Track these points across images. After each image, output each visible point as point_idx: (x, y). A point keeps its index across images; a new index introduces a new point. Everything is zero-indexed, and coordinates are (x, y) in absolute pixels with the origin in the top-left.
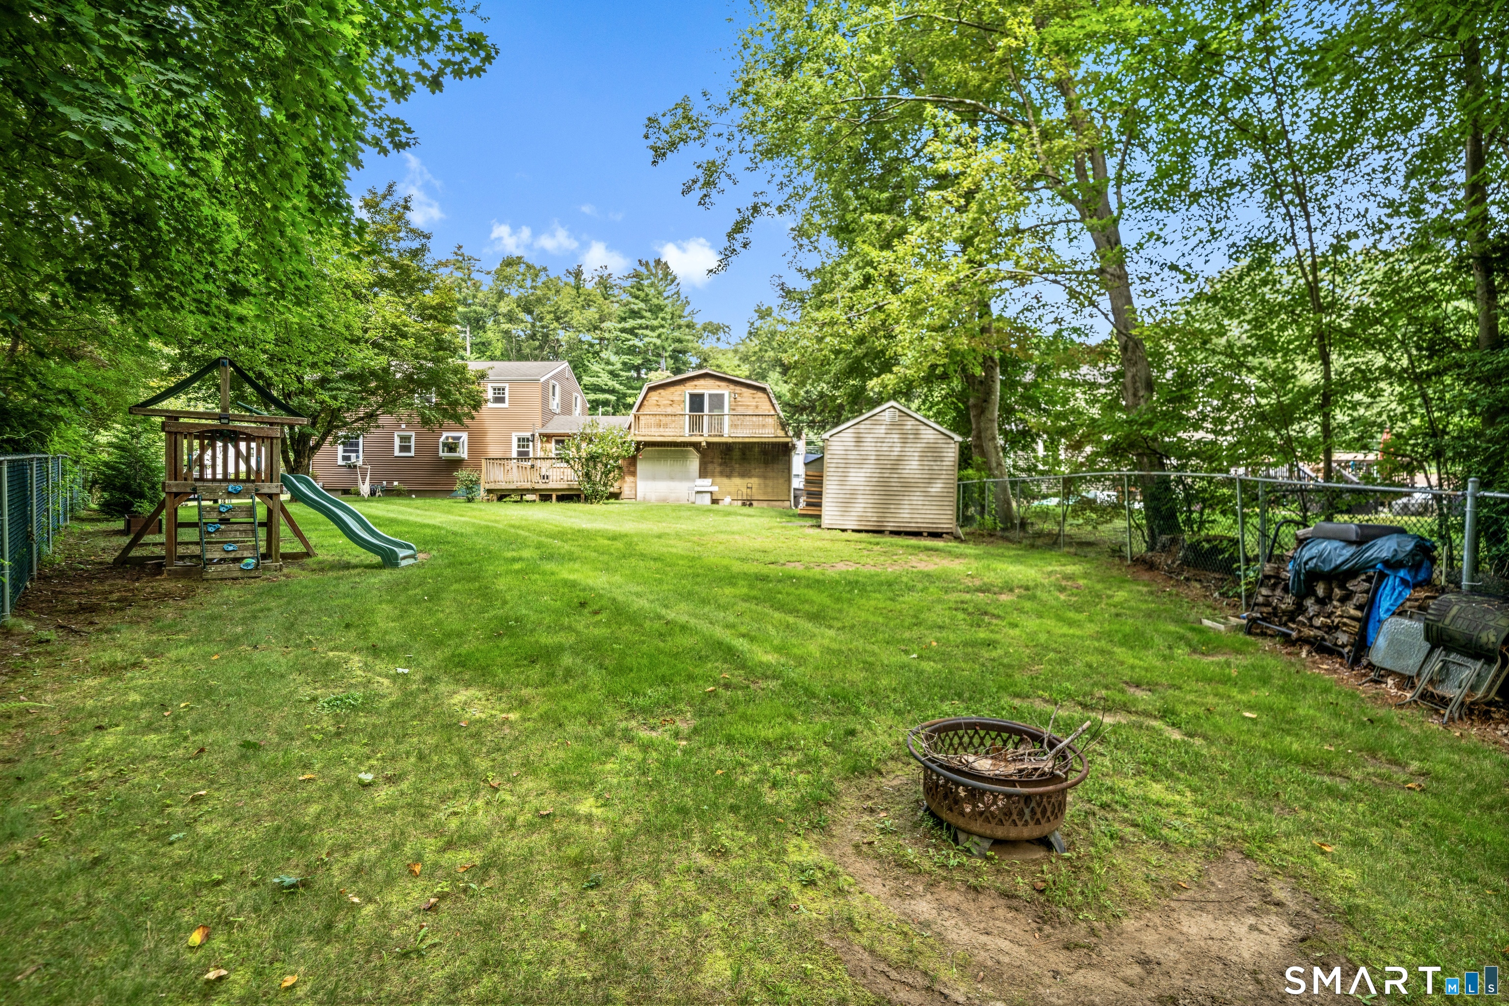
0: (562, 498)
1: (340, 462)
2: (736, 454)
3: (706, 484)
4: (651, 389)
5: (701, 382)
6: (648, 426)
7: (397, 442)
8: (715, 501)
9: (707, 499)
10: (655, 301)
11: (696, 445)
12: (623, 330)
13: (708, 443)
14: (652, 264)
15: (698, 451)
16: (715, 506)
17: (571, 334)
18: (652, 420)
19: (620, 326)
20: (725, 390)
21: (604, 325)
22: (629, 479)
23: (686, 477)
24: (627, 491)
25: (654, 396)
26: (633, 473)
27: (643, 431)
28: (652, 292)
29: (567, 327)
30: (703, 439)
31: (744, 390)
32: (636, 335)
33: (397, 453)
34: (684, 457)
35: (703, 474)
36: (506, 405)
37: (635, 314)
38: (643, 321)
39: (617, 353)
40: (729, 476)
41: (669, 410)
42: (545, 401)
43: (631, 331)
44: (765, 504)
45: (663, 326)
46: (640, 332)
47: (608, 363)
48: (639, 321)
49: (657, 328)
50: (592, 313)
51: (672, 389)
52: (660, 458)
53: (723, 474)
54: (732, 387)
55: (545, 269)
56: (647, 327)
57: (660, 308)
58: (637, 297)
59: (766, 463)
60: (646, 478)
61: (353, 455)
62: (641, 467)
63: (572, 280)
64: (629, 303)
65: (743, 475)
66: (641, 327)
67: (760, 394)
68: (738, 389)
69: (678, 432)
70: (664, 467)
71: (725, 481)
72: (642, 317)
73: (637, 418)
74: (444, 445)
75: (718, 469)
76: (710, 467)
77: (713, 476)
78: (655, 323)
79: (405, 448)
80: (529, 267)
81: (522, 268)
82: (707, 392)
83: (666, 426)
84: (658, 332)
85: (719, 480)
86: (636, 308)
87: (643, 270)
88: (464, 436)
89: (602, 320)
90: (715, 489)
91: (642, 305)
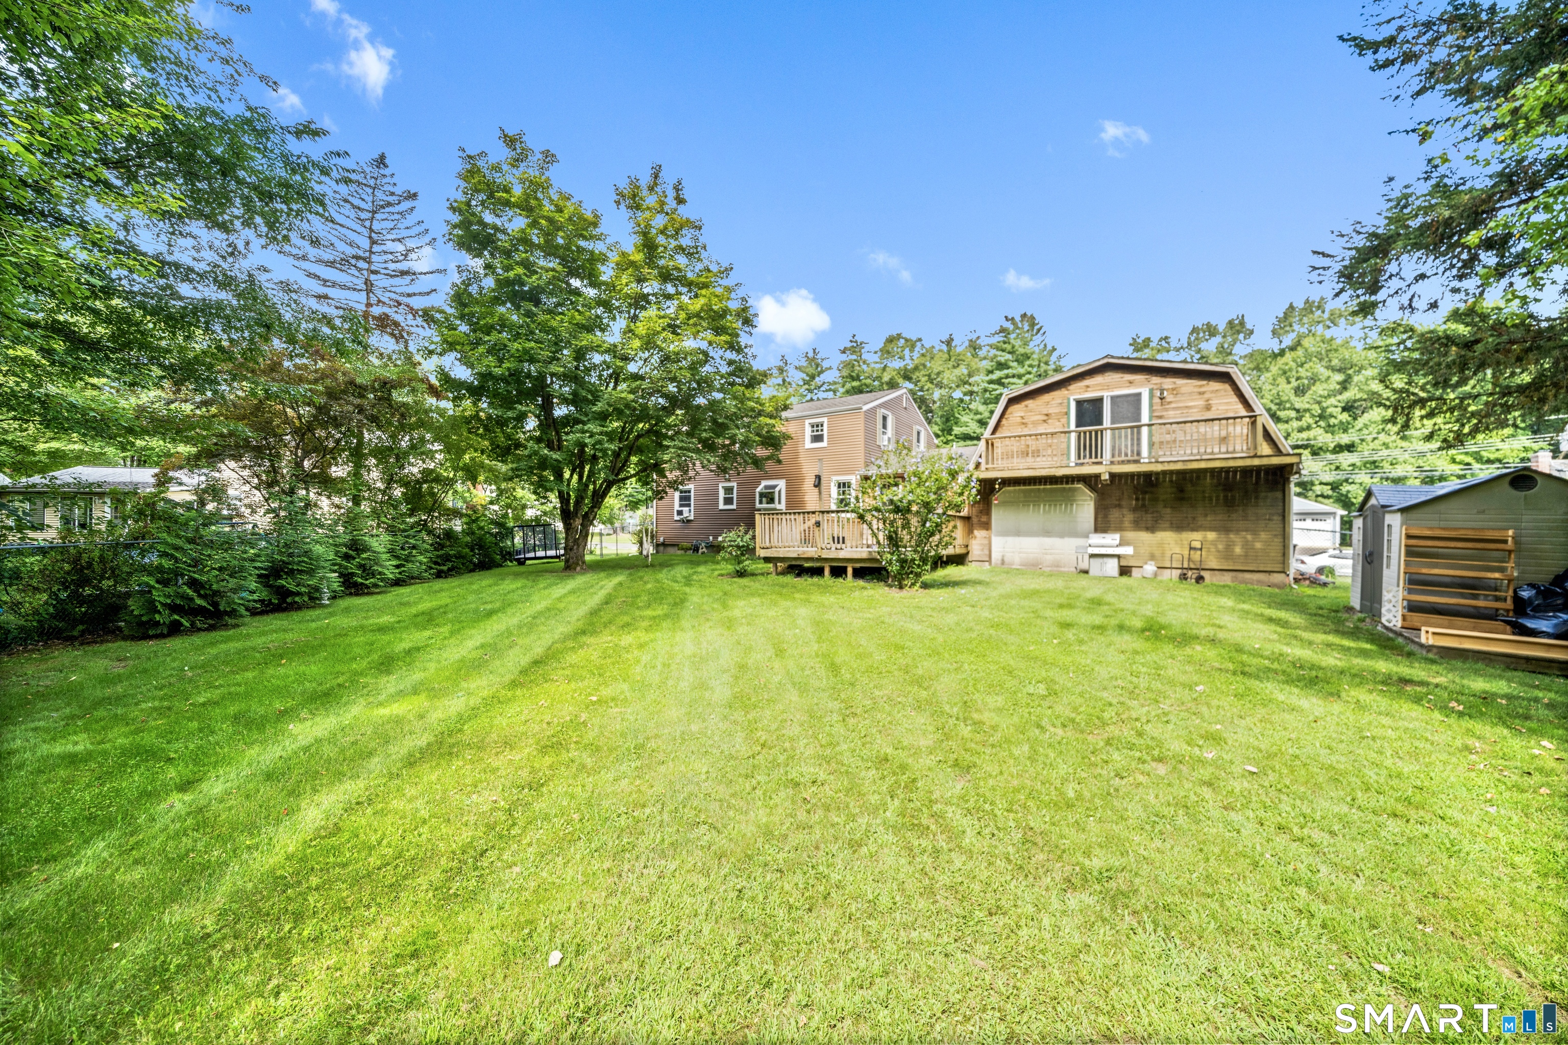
0: (860, 573)
1: (676, 518)
2: (1166, 491)
3: (1109, 541)
4: (1012, 401)
5: (1098, 379)
6: (1009, 455)
7: (722, 494)
8: (1125, 571)
9: (1112, 567)
10: (1021, 351)
11: (1090, 481)
12: (991, 382)
13: (1113, 476)
14: (1018, 319)
15: (1093, 488)
16: (1124, 579)
17: (944, 392)
18: (1015, 446)
19: (988, 378)
20: (1143, 387)
21: (972, 380)
22: (979, 533)
23: (1074, 534)
24: (976, 549)
25: (1017, 411)
26: (987, 526)
27: (999, 463)
28: (1018, 343)
29: (940, 386)
30: (1103, 470)
31: (1180, 382)
32: (1003, 385)
33: (721, 506)
34: (1069, 498)
35: (1101, 526)
36: (824, 444)
37: (1001, 366)
38: (1010, 371)
39: (985, 403)
40: (1151, 529)
41: (1042, 429)
42: (870, 436)
43: (999, 382)
44: (1227, 578)
45: (1030, 373)
46: (1006, 381)
47: (977, 413)
48: (1006, 372)
49: (1024, 375)
50: (963, 370)
51: (1046, 397)
52: (1027, 501)
53: (1138, 525)
54: (1156, 380)
55: (920, 340)
56: (1013, 376)
57: (1027, 357)
58: (1003, 351)
59: (1229, 504)
60: (1005, 533)
61: (685, 509)
62: (997, 516)
63: (944, 348)
64: (996, 356)
65: (1179, 527)
66: (1007, 377)
67: (1215, 386)
68: (1168, 382)
69: (1057, 461)
70: (1033, 516)
71: (1144, 537)
72: (1008, 367)
73: (990, 444)
74: (762, 495)
75: (1129, 517)
76: (1115, 514)
77: (1119, 529)
78: (1021, 371)
79: (728, 501)
80: (907, 340)
81: (902, 341)
82: (1106, 395)
83: (1037, 453)
84: (1024, 379)
85: (1131, 535)
86: (1002, 360)
87: (1009, 325)
88: (781, 484)
89: (970, 376)
90: (1128, 550)
91: (1009, 357)
